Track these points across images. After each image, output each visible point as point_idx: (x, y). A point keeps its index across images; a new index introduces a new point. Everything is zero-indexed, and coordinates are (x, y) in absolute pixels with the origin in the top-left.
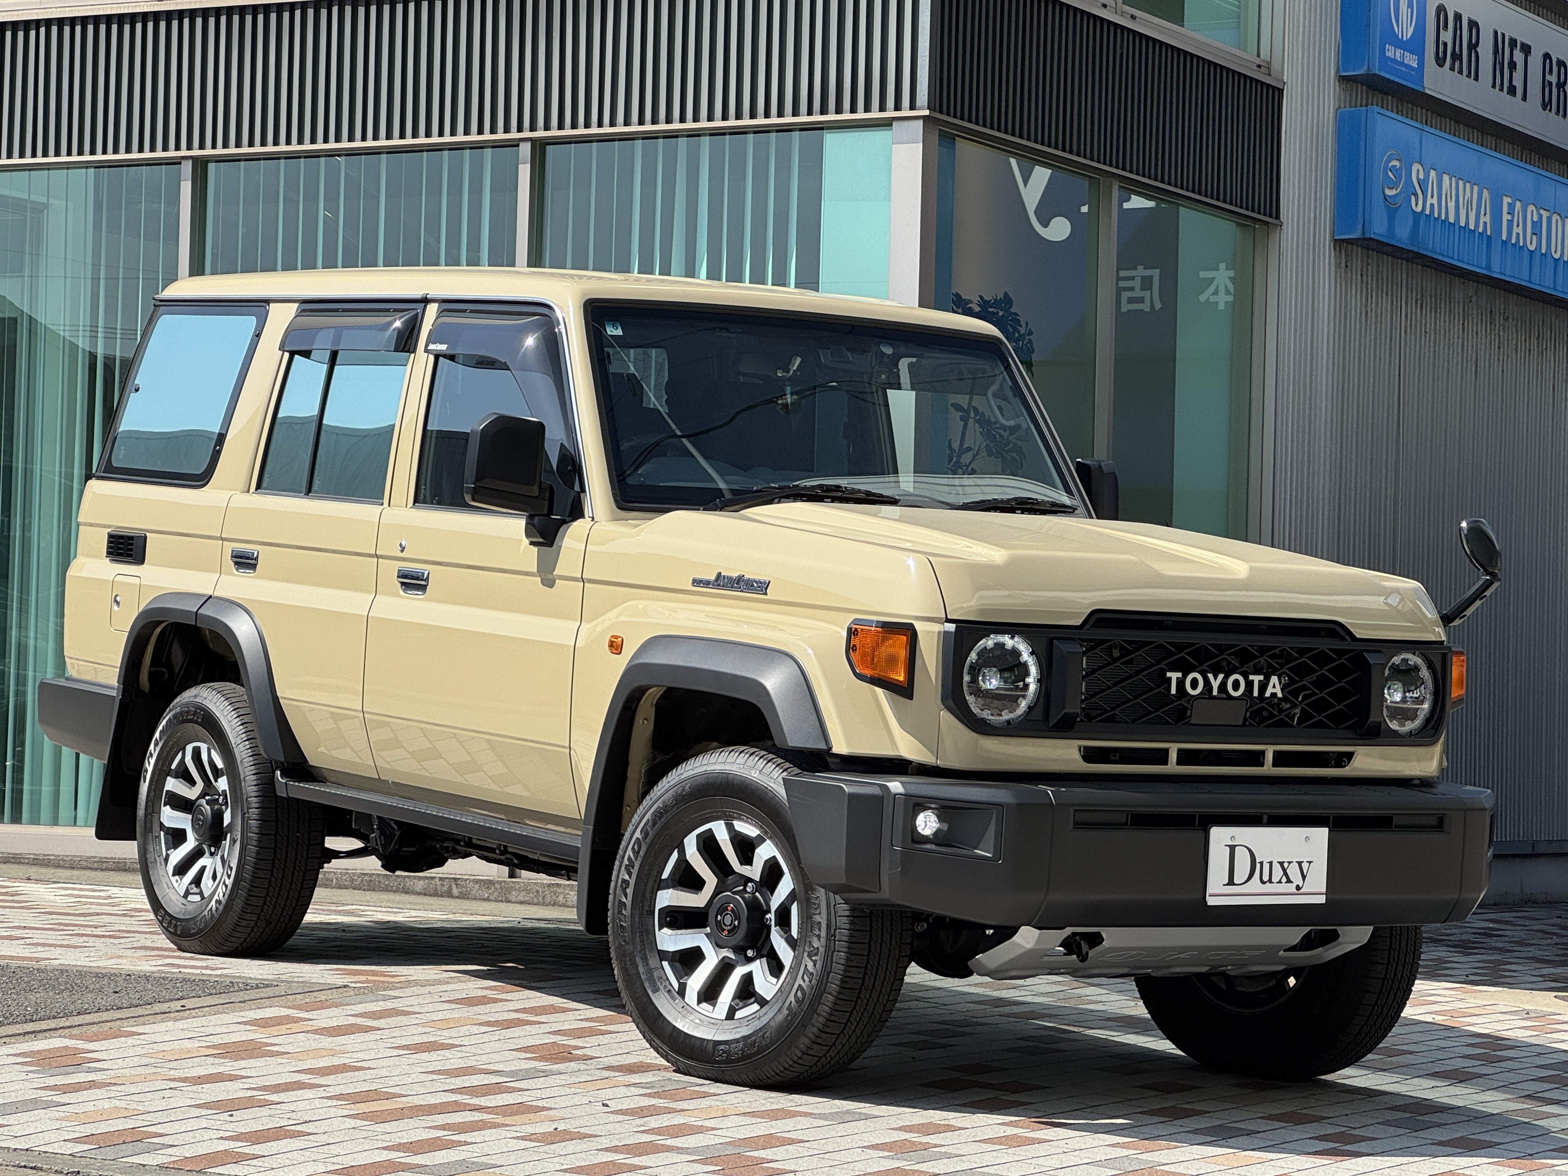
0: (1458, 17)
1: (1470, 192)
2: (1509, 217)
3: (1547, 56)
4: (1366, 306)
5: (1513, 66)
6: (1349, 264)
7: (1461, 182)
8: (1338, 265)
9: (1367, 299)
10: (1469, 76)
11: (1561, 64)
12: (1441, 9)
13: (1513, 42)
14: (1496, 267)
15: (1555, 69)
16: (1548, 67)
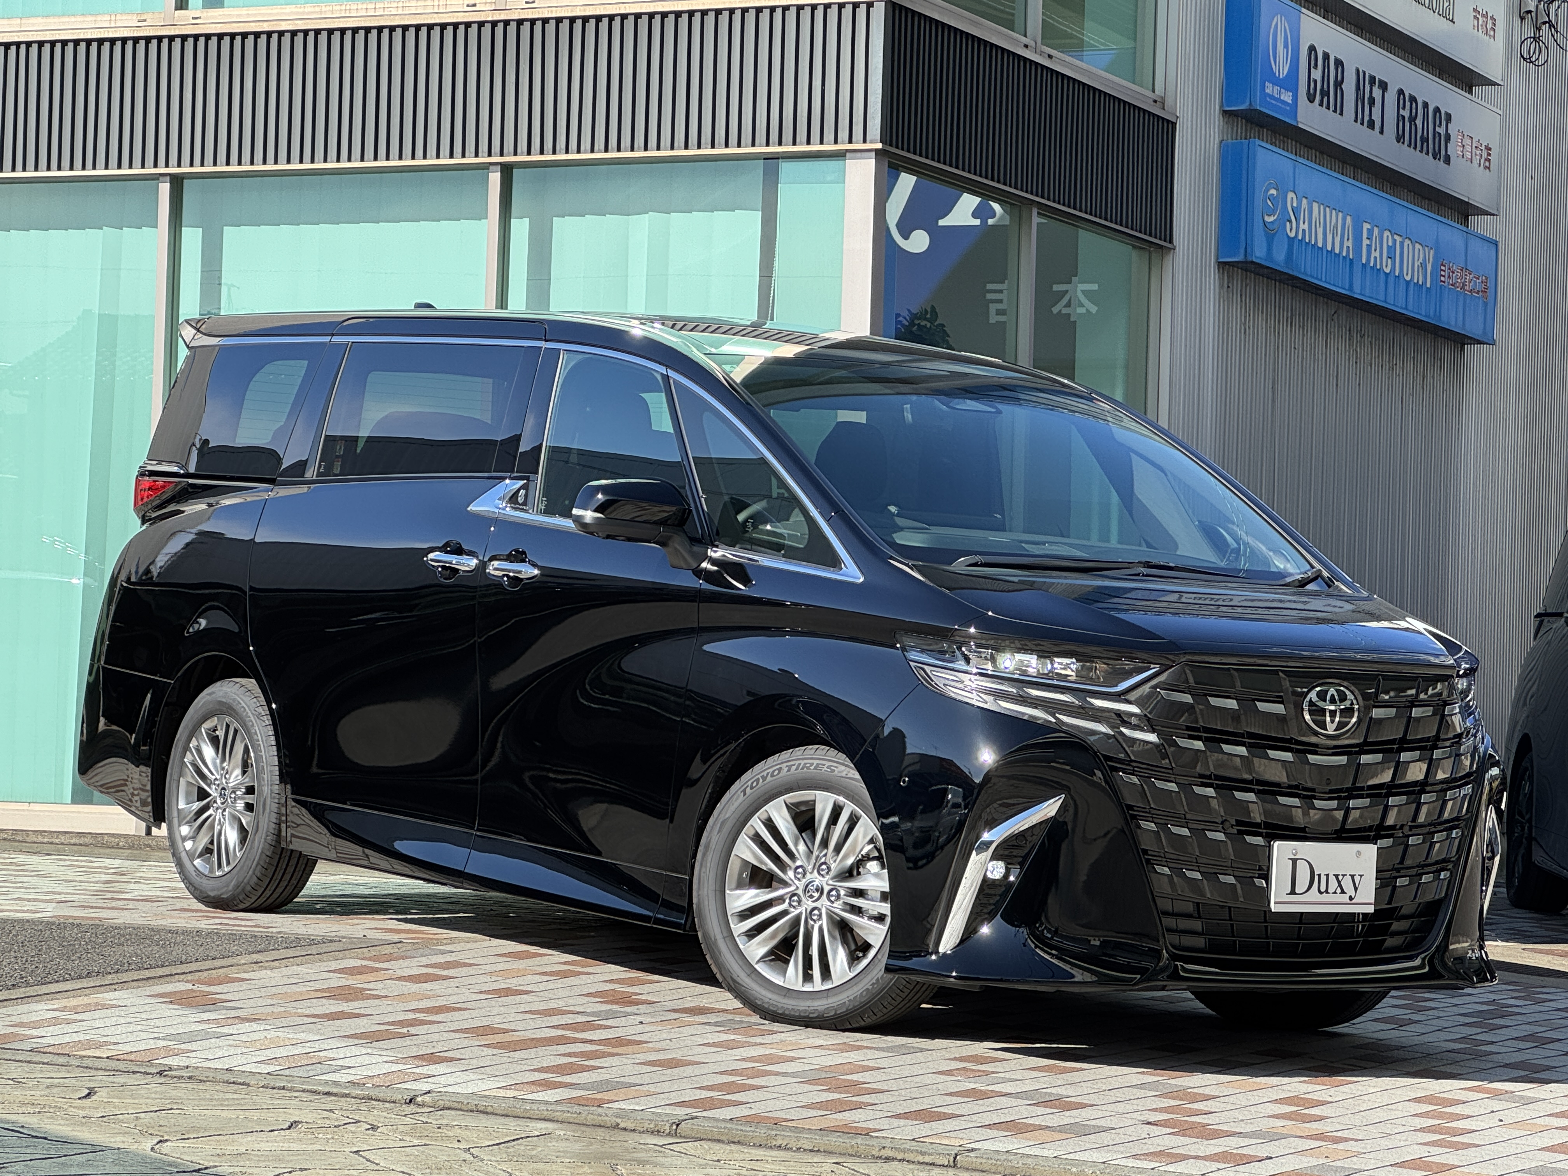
0: (1326, 56)
1: (1335, 218)
2: (1368, 242)
3: (1401, 92)
4: (1245, 324)
5: (1372, 102)
6: (1230, 285)
7: (1328, 209)
8: (1221, 286)
9: (1245, 317)
10: (1335, 111)
11: (1413, 99)
12: (1312, 49)
13: (1372, 79)
14: (1357, 288)
15: (1408, 104)
16: (1401, 102)
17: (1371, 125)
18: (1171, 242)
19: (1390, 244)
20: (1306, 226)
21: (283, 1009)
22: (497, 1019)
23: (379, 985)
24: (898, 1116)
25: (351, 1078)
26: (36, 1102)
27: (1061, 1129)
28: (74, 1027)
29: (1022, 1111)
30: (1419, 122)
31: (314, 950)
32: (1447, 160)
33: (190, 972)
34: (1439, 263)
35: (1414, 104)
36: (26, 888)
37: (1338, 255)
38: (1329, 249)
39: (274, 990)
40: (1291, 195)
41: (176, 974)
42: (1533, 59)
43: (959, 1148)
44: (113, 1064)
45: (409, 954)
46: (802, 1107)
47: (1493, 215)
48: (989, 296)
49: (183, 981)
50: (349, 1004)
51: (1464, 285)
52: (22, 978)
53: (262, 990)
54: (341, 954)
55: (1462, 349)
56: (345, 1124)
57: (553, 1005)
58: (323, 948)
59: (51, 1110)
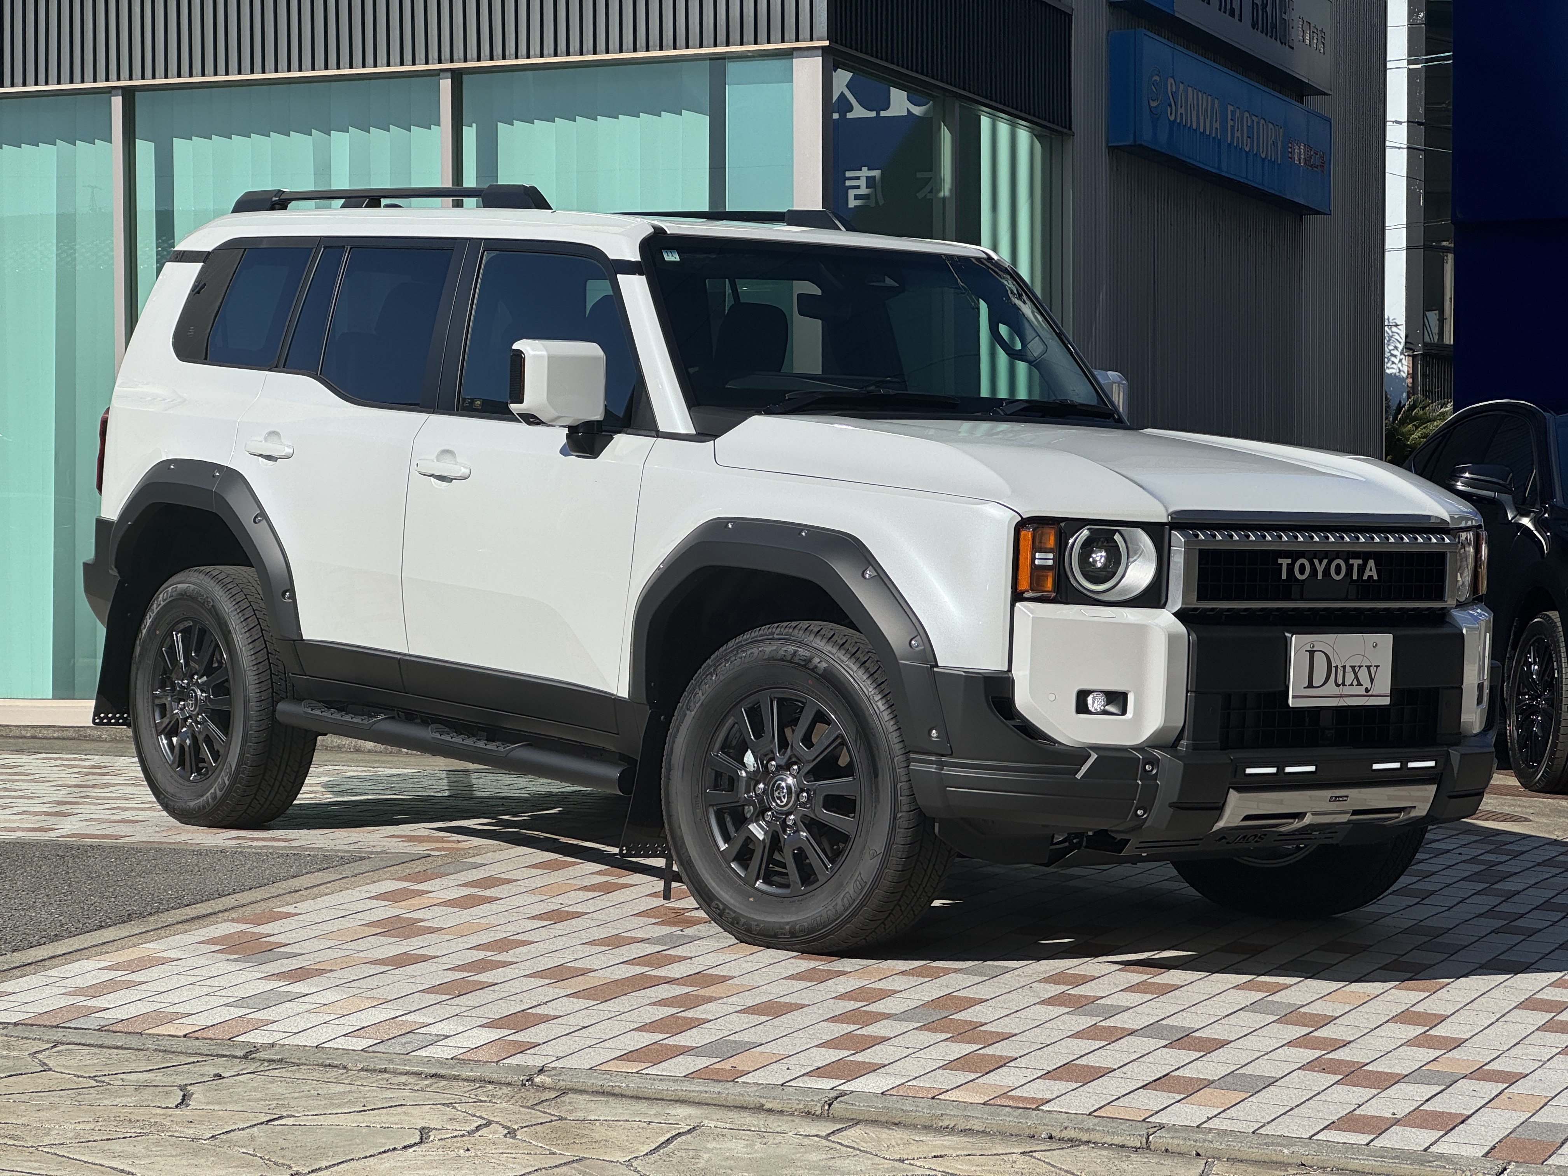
1: (1206, 102)
4: (1131, 204)
6: (1118, 168)
7: (1200, 93)
8: (1110, 168)
9: (1131, 197)
14: (1224, 167)
17: (1232, 14)
18: (1070, 129)
19: (1249, 124)
20: (1183, 110)
22: (569, 955)
23: (432, 913)
24: (1051, 1076)
25: (453, 1052)
26: (133, 1117)
28: (134, 994)
30: (1269, 9)
31: (348, 870)
32: (1291, 45)
33: (232, 908)
36: (29, 798)
37: (1209, 136)
38: (1202, 130)
39: (327, 927)
40: (1171, 81)
41: (219, 912)
44: (193, 1046)
45: (443, 870)
46: (941, 1069)
47: (1326, 94)
49: (228, 920)
50: (408, 942)
52: (62, 926)
53: (312, 928)
55: (1301, 220)
56: (478, 1128)
57: (610, 931)
59: (153, 1130)
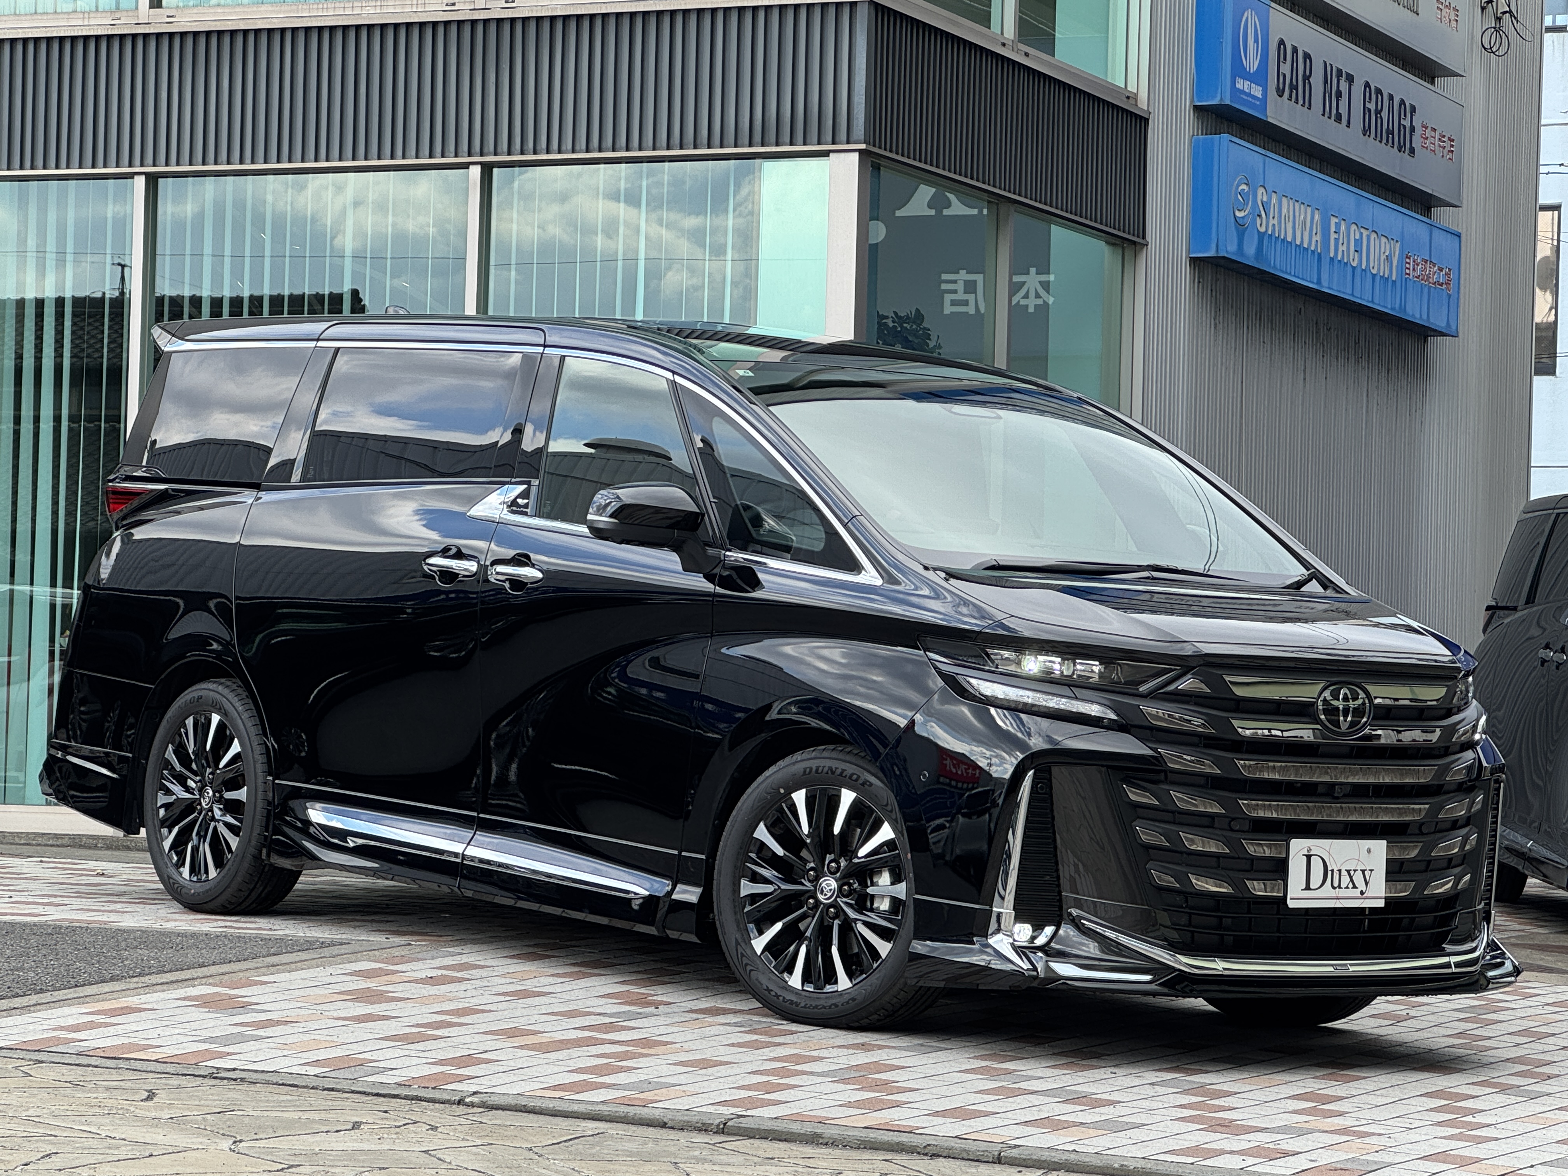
0: (1295, 50)
1: (1304, 214)
3: (1367, 85)
5: (1339, 94)
6: (1201, 280)
8: (1193, 281)
9: (1216, 312)
10: (1303, 105)
11: (1379, 91)
12: (1282, 42)
13: (1340, 73)
14: (1325, 283)
15: (1374, 97)
16: (1368, 94)
17: (1339, 118)
18: (1144, 237)
19: (1357, 237)
20: (1276, 222)
21: (310, 1012)
22: (523, 1021)
23: (400, 987)
24: (936, 1114)
25: (398, 1080)
26: (102, 1105)
27: (1095, 1125)
28: (111, 1030)
29: (1053, 1108)
30: (1385, 115)
31: (326, 952)
32: (1412, 151)
33: (211, 976)
34: (1405, 256)
35: (1379, 96)
37: (1306, 250)
38: (1298, 243)
39: (297, 993)
40: (1261, 191)
41: (198, 978)
42: (1494, 49)
43: (1001, 1145)
44: (160, 1067)
45: (420, 956)
46: (840, 1106)
47: (1456, 206)
48: (944, 286)
49: (205, 984)
50: (374, 1006)
51: (1428, 277)
52: (48, 982)
53: (286, 993)
54: (353, 957)
55: (1425, 341)
56: (405, 1125)
57: (572, 1007)
58: (335, 950)
59: (120, 1112)
